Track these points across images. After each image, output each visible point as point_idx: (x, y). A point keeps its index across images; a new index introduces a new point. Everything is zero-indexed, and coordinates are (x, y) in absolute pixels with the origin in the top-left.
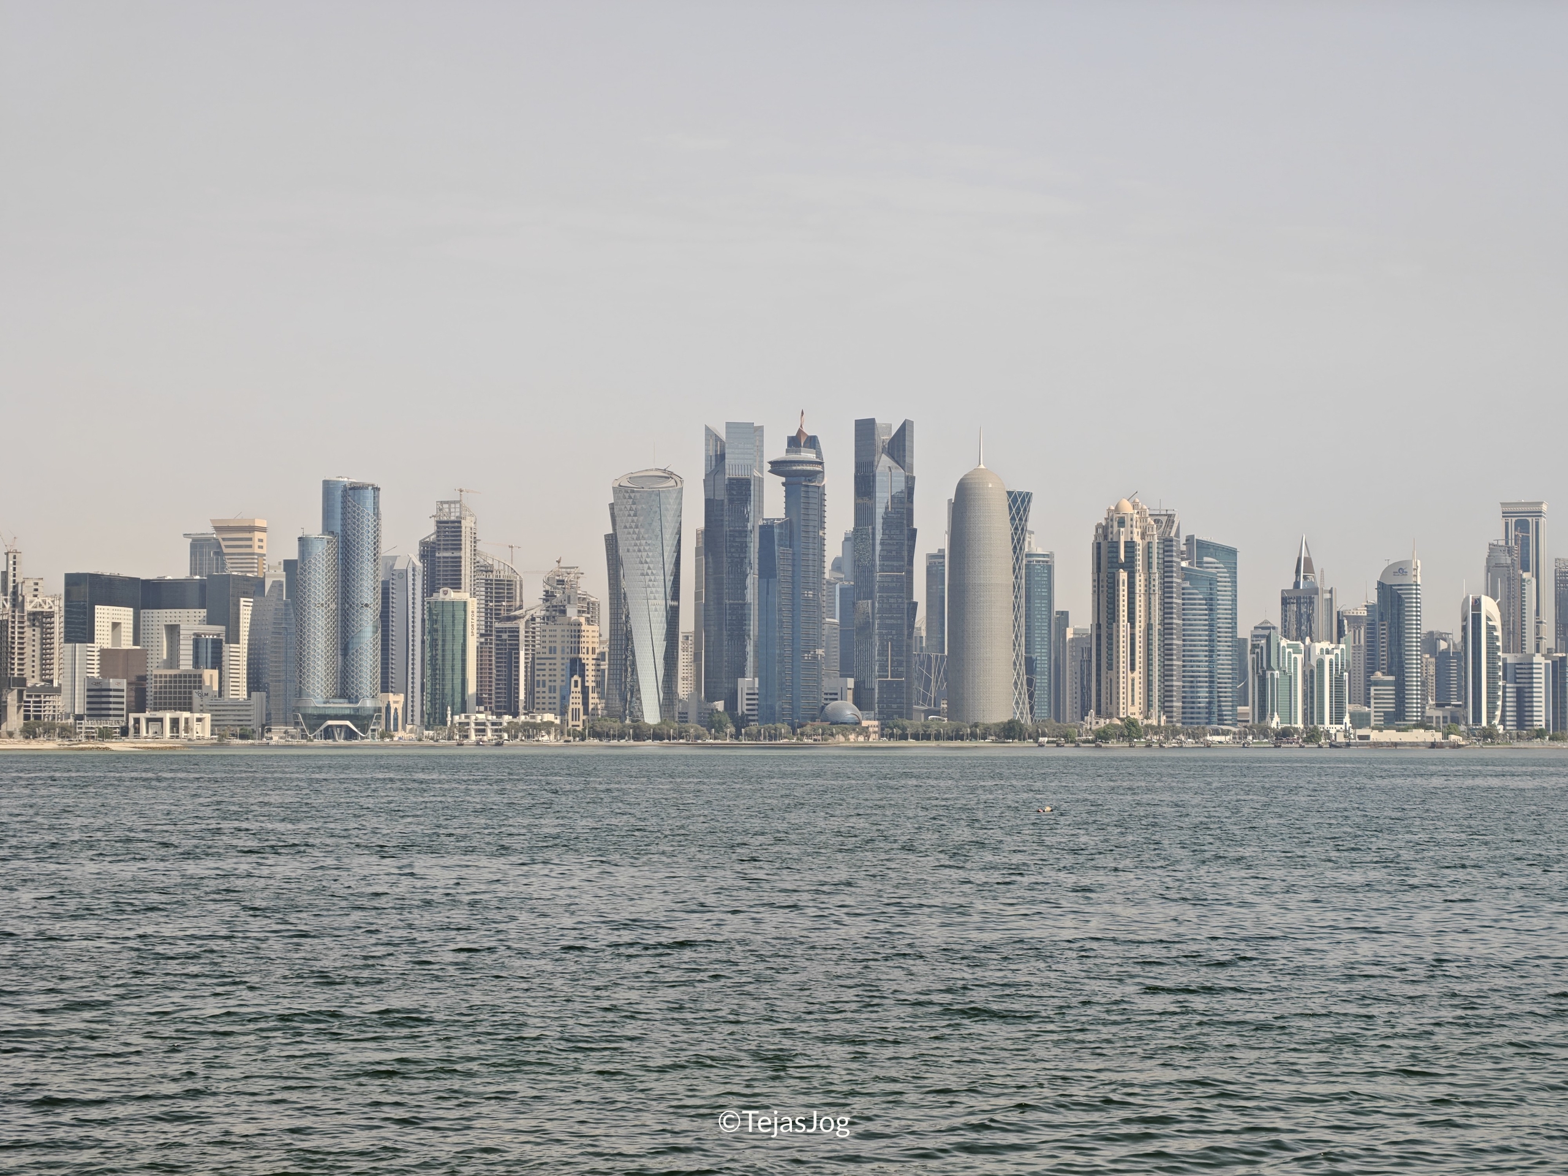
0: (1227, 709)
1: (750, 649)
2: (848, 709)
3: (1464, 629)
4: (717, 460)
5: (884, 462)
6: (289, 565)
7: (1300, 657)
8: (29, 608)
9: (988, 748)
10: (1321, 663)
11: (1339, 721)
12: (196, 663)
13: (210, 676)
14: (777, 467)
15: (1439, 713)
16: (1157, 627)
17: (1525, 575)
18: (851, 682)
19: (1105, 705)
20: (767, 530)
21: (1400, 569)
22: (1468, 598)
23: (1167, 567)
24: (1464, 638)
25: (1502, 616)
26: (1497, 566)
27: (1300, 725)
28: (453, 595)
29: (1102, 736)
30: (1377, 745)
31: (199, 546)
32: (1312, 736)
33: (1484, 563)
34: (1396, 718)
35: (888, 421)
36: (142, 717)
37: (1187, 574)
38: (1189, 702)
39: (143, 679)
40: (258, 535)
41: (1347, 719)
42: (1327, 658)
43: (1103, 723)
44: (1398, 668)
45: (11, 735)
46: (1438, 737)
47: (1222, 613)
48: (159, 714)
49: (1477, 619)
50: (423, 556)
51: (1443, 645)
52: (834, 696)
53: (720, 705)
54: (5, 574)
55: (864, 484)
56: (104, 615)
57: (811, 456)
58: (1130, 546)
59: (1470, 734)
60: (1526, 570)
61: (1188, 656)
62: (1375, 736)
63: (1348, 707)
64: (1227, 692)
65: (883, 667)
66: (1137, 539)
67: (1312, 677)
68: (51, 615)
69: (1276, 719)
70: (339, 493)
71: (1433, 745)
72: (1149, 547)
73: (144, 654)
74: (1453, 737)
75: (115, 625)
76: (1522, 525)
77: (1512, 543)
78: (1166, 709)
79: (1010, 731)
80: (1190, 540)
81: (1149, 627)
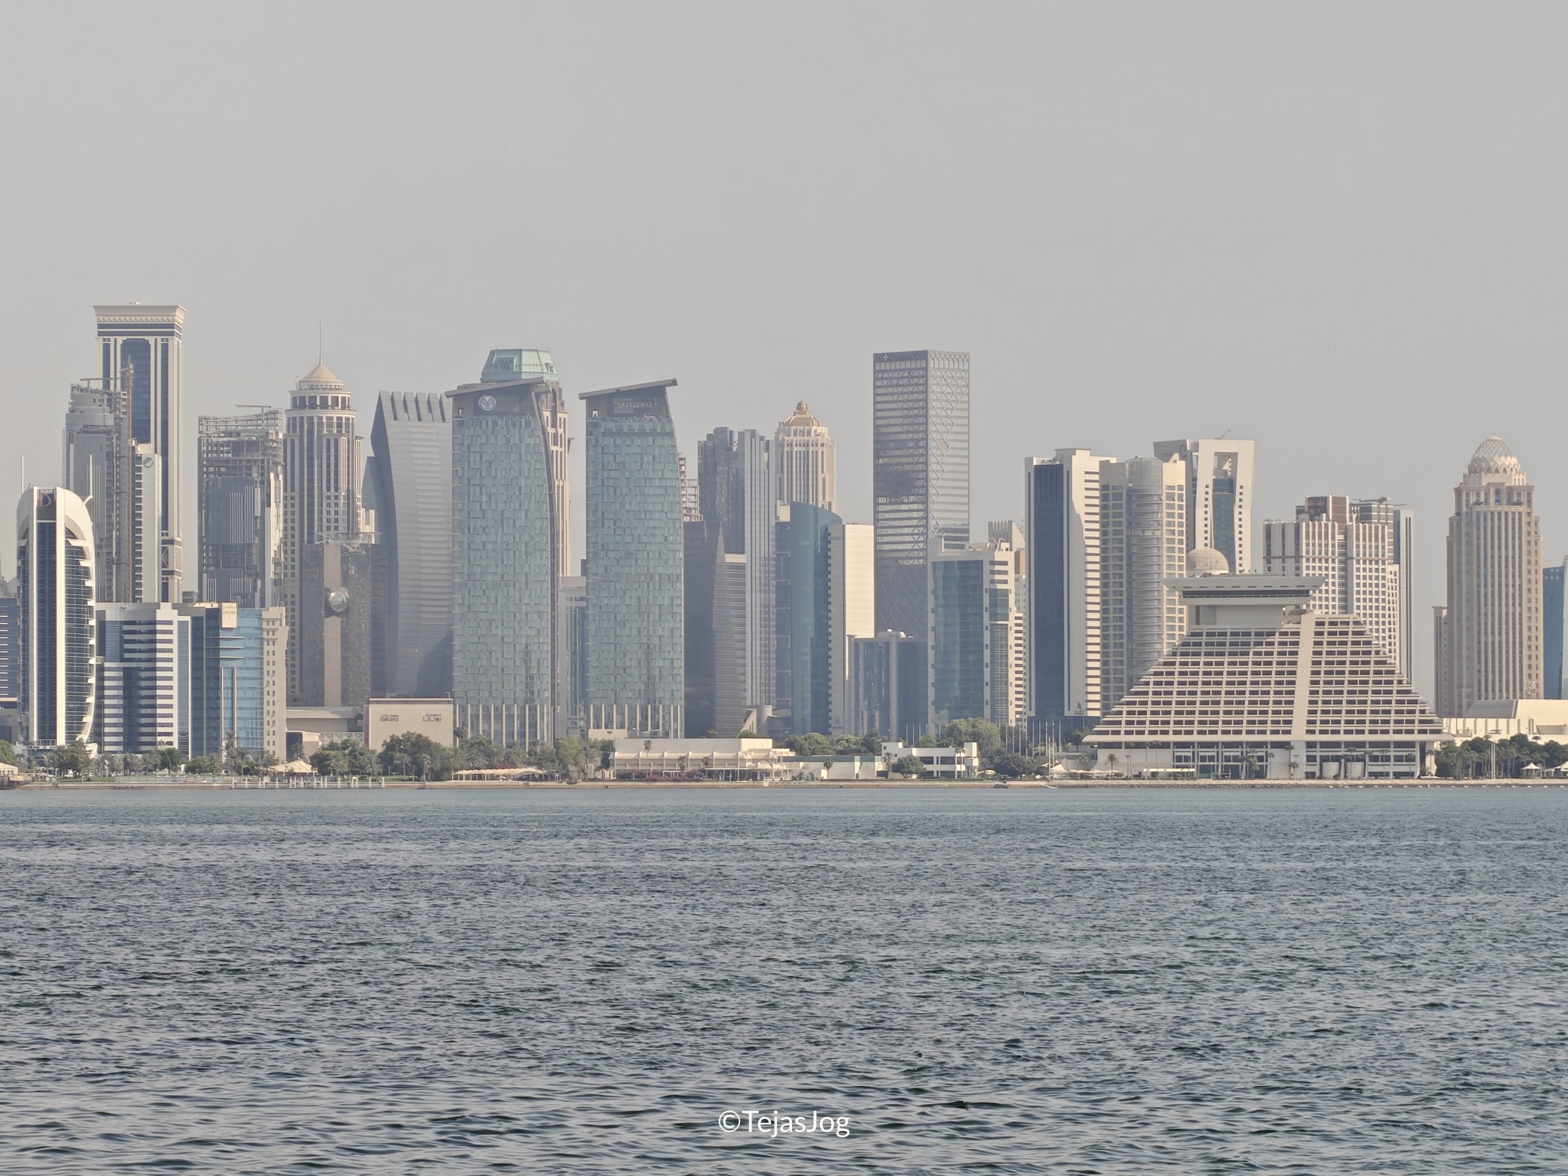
3: (23, 553)
17: (142, 450)
22: (30, 492)
24: (23, 572)
25: (97, 528)
26: (89, 430)
33: (63, 425)
49: (48, 534)
59: (34, 759)
60: (143, 437)
76: (136, 352)
77: (116, 386)
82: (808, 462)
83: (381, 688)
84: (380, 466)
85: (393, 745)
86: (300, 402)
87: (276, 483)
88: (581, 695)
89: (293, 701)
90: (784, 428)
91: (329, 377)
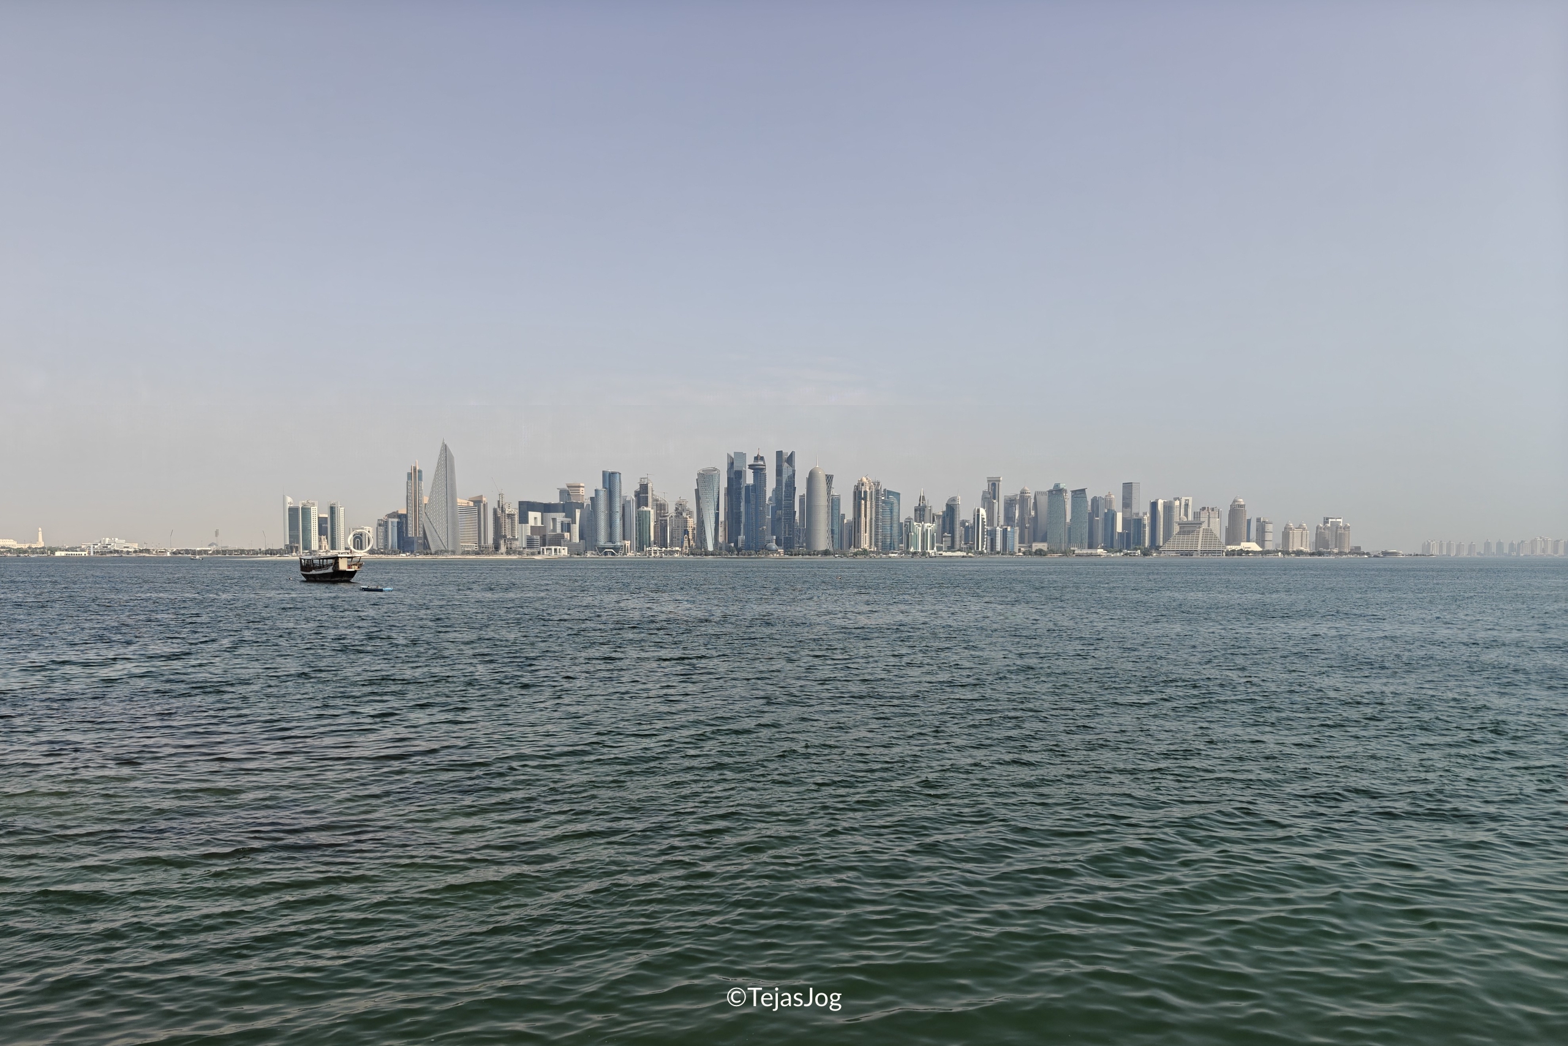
0: (896, 545)
1: (742, 526)
2: (774, 546)
3: (974, 519)
4: (731, 464)
5: (785, 465)
6: (592, 499)
7: (920, 528)
8: (507, 512)
9: (819, 558)
10: (927, 530)
11: (933, 549)
12: (562, 531)
13: (567, 535)
14: (751, 467)
15: (965, 546)
16: (874, 519)
17: (994, 501)
18: (775, 537)
19: (857, 544)
20: (747, 487)
21: (954, 499)
22: (975, 509)
23: (877, 499)
24: (974, 522)
25: (986, 515)
26: (985, 498)
27: (920, 550)
28: (645, 509)
29: (856, 554)
30: (945, 557)
31: (562, 492)
32: (924, 554)
33: (981, 497)
34: (951, 548)
35: (787, 452)
36: (545, 548)
37: (884, 502)
38: (884, 543)
39: (545, 536)
40: (581, 489)
41: (935, 548)
42: (929, 529)
43: (856, 550)
44: (952, 532)
45: (502, 554)
46: (965, 554)
47: (895, 514)
48: (550, 547)
49: (978, 515)
50: (635, 496)
51: (967, 524)
52: (769, 542)
53: (732, 545)
54: (499, 501)
55: (779, 472)
56: (532, 515)
57: (762, 463)
58: (865, 492)
59: (976, 553)
60: (995, 499)
61: (884, 528)
62: (944, 554)
63: (936, 545)
64: (896, 539)
65: (785, 532)
66: (868, 490)
67: (924, 534)
68: (514, 515)
69: (912, 548)
70: (608, 475)
71: (963, 557)
72: (871, 493)
73: (545, 527)
74: (970, 554)
75: (535, 518)
76: (994, 485)
77: (990, 490)
78: (876, 545)
79: (826, 553)
80: (885, 490)
81: (871, 519)
82: (1111, 502)
83: (1035, 541)
84: (1035, 503)
85: (1037, 550)
86: (1021, 493)
87: (1017, 506)
88: (1070, 542)
89: (1019, 543)
90: (1106, 496)
91: (1026, 488)
